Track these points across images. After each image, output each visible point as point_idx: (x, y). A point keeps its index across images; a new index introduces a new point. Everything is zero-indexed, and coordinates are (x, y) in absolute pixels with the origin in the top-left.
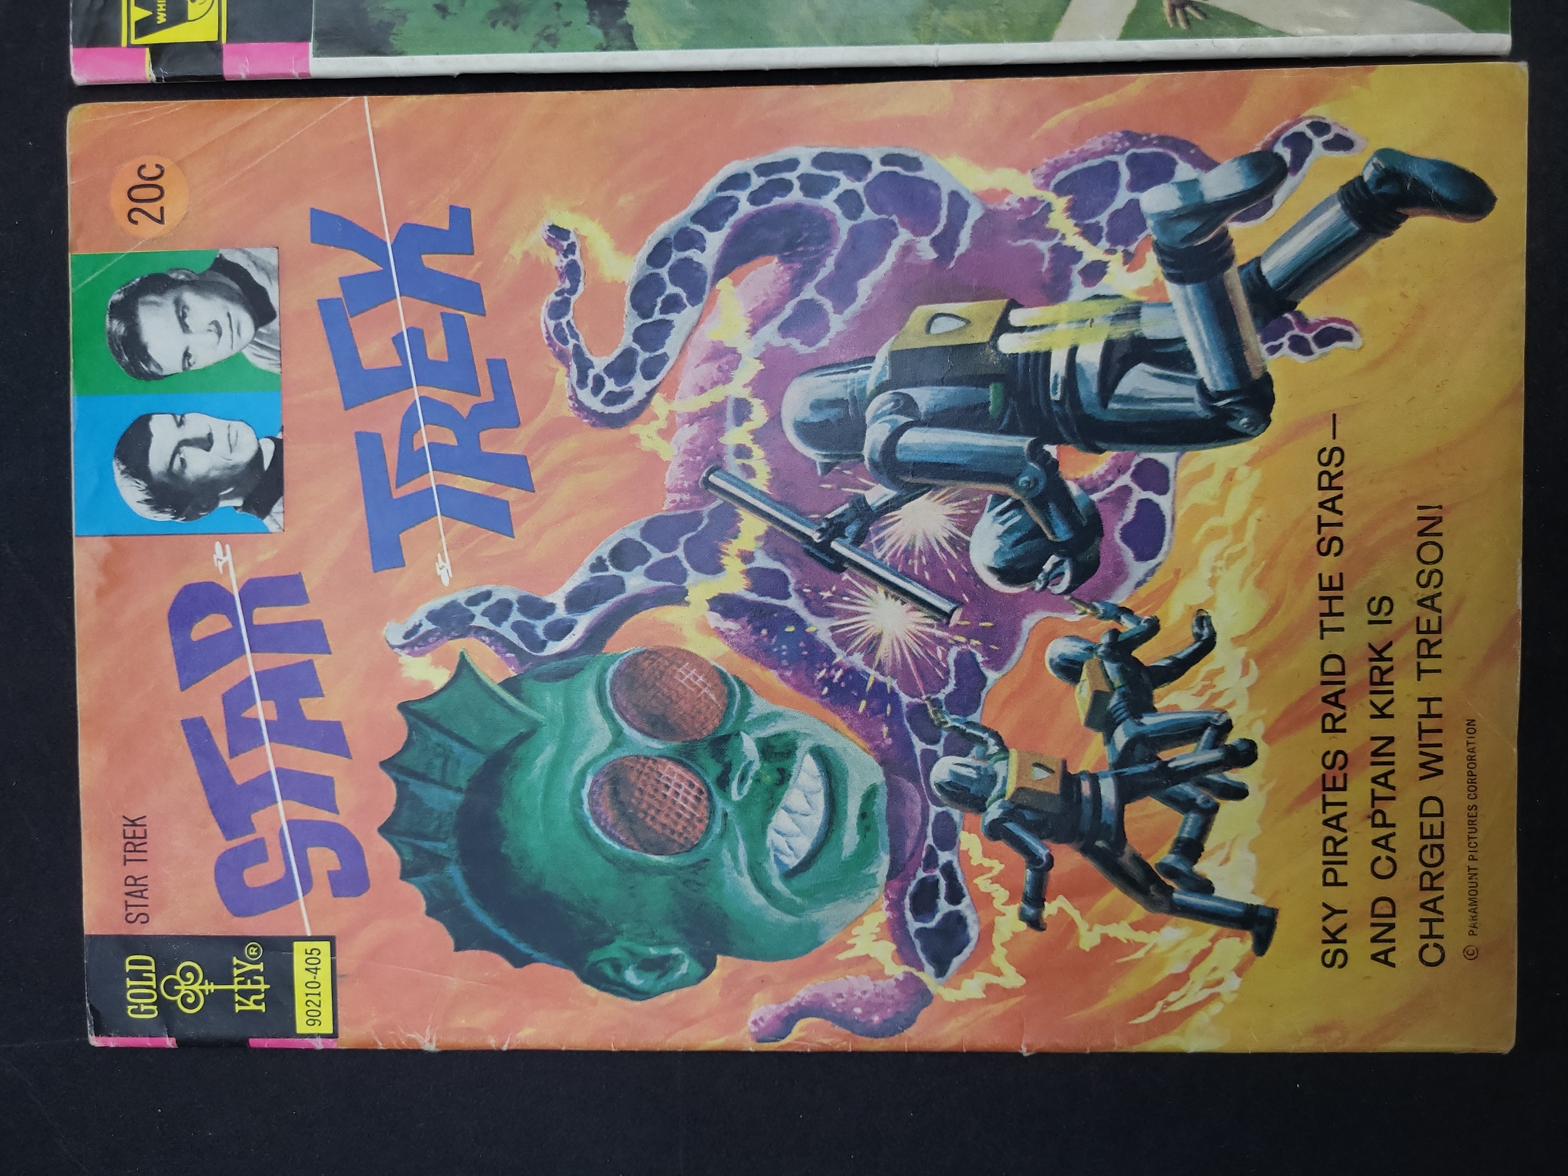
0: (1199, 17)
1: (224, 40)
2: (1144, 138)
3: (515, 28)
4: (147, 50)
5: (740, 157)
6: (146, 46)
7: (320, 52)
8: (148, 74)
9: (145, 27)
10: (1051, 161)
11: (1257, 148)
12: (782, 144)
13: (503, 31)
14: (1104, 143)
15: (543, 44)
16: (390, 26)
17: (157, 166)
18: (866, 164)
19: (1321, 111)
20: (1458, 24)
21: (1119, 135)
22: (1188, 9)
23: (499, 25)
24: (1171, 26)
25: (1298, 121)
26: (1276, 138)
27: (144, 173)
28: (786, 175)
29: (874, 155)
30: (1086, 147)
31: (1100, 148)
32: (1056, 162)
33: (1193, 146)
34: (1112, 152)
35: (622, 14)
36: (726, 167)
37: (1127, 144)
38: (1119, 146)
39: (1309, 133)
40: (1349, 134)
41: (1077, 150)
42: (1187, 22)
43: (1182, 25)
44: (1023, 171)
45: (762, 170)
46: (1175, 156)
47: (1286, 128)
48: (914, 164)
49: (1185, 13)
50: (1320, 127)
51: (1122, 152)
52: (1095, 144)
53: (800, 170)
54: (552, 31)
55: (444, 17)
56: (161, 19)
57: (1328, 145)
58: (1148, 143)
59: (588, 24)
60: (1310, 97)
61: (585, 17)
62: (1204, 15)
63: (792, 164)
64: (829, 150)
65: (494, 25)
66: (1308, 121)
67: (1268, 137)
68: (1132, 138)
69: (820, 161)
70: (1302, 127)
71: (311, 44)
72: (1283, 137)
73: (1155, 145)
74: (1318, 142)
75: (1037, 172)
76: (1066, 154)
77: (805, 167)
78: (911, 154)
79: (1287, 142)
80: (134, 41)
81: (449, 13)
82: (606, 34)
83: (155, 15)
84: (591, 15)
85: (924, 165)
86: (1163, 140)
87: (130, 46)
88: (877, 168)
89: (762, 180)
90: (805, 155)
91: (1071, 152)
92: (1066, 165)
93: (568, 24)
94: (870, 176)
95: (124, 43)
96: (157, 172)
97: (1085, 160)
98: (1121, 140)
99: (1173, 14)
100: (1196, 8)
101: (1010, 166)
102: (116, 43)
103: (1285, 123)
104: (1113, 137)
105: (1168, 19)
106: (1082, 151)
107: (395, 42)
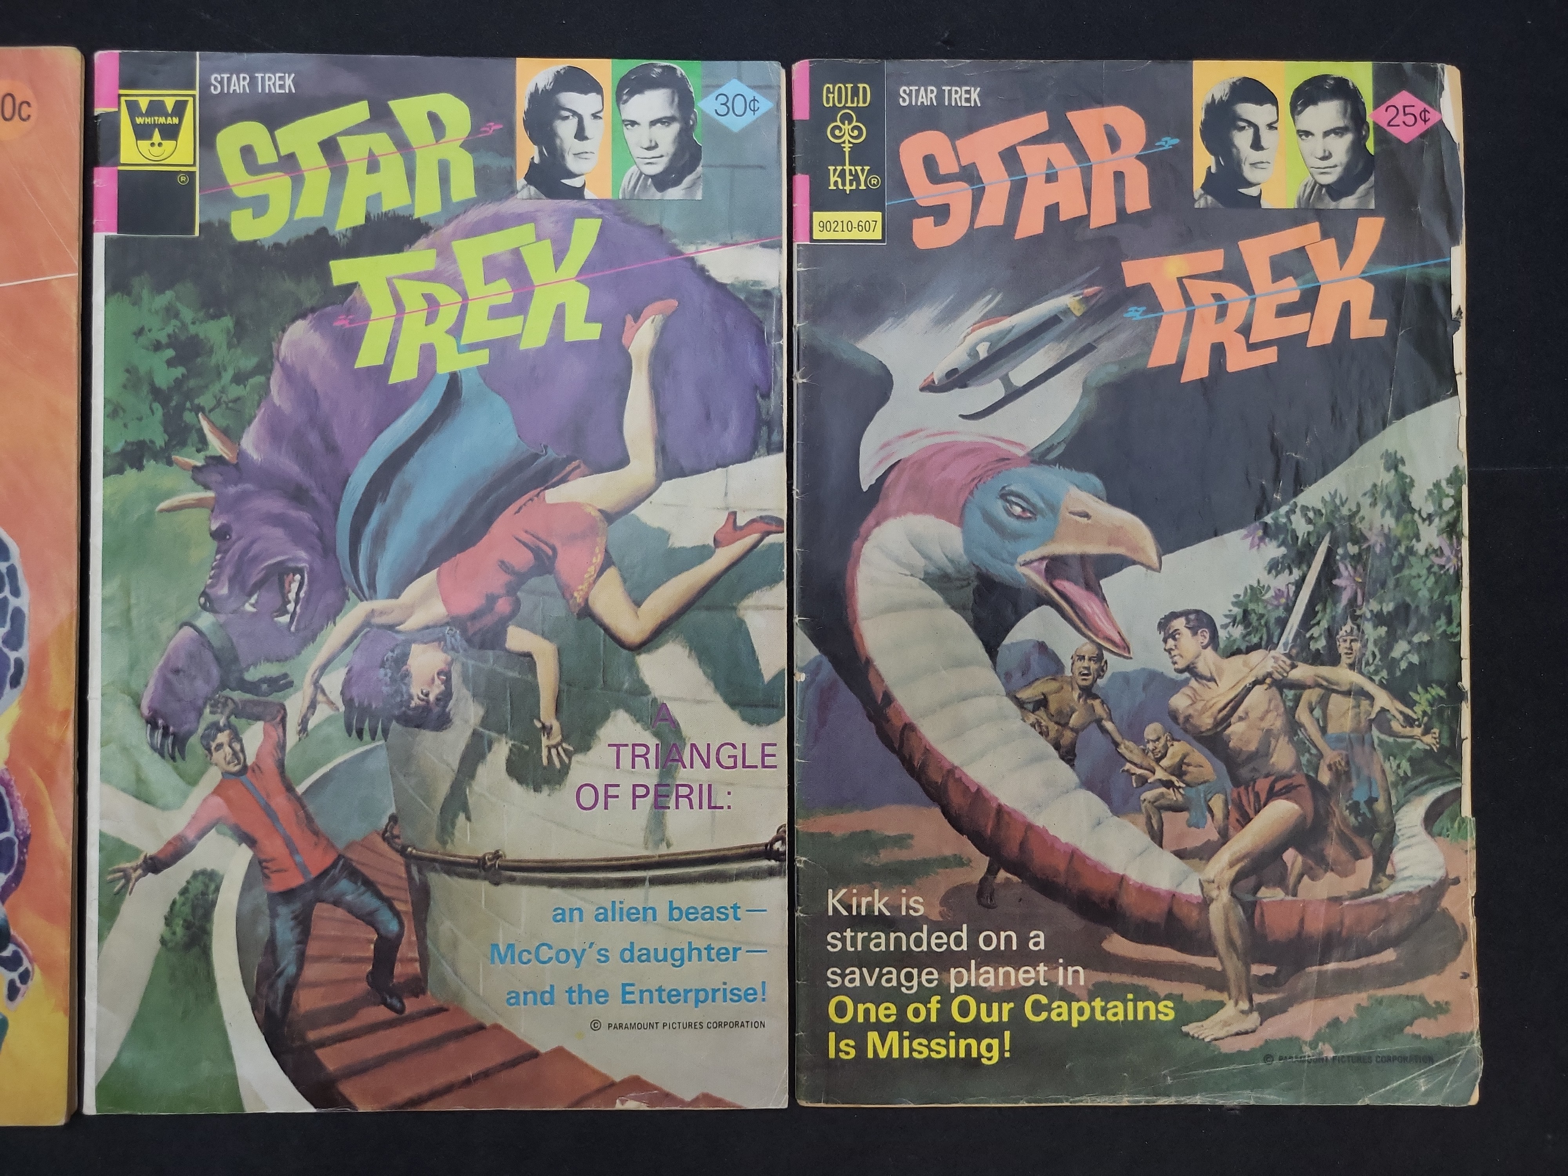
0: (116, 889)
1: (121, 168)
2: (25, 850)
3: (125, 387)
4: (116, 110)
5: (22, 555)
6: (119, 109)
7: (108, 241)
8: (98, 111)
9: (133, 107)
10: (12, 783)
11: (13, 932)
12: (31, 585)
13: (123, 377)
14: (23, 821)
15: (110, 408)
16: (129, 294)
17: (29, 116)
18: (16, 646)
19: (37, 976)
20: (101, 1075)
21: (29, 832)
22: (123, 881)
23: (127, 375)
24: (110, 869)
25: (31, 961)
26: (18, 945)
27: (25, 106)
28: (7, 589)
29: (23, 653)
30: (21, 808)
31: (20, 818)
32: (12, 787)
33: (17, 885)
34: (16, 827)
35: (132, 467)
36: (15, 544)
37: (22, 838)
38: (21, 832)
39: (21, 969)
40: (19, 998)
41: (19, 801)
42: (113, 881)
43: (110, 877)
44: (6, 763)
45: (12, 571)
46: (11, 873)
47: (26, 953)
48: (15, 682)
49: (119, 879)
50: (25, 977)
51: (17, 835)
52: (23, 814)
53: (11, 598)
54: (121, 414)
55: (135, 334)
56: (139, 120)
57: (12, 984)
58: (21, 853)
59: (126, 442)
60: (48, 969)
61: (131, 439)
62: (118, 893)
63: (16, 592)
64: (27, 619)
65: (128, 371)
66: (30, 969)
67: (20, 939)
68: (25, 841)
69: (18, 614)
70: (26, 964)
71: (116, 234)
72: (20, 950)
73: (19, 858)
74: (15, 975)
75: (6, 773)
76: (17, 794)
77: (13, 602)
78: (24, 679)
79: (15, 953)
80: (123, 99)
81: (137, 338)
82: (117, 454)
83: (141, 115)
84: (132, 444)
85: (15, 690)
86: (22, 863)
87: (120, 96)
88: (12, 655)
89: (4, 571)
90: (23, 602)
91: (18, 797)
92: (9, 794)
93: (125, 426)
94: (6, 650)
95: (122, 92)
96: (24, 116)
97: (12, 807)
98: (24, 833)
99: (119, 870)
100: (123, 887)
101: (11, 752)
102: (123, 86)
103: (30, 952)
104: (27, 828)
105: (116, 867)
106: (18, 804)
107: (116, 297)
